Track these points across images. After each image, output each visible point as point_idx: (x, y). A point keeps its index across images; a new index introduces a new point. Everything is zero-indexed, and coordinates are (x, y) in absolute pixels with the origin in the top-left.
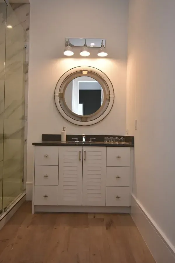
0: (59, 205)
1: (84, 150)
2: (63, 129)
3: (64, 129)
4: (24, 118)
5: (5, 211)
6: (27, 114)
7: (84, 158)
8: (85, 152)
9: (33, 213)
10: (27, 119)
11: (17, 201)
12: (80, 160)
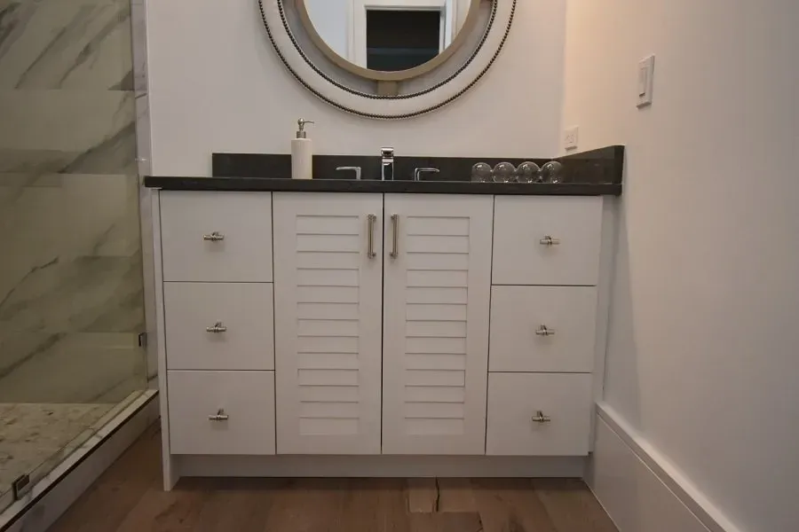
0: (280, 452)
1: (390, 212)
2: (297, 128)
3: (301, 129)
4: (131, 84)
5: (16, 498)
6: (144, 65)
7: (389, 249)
8: (394, 218)
9: (168, 485)
10: (144, 87)
11: (104, 433)
12: (371, 255)
